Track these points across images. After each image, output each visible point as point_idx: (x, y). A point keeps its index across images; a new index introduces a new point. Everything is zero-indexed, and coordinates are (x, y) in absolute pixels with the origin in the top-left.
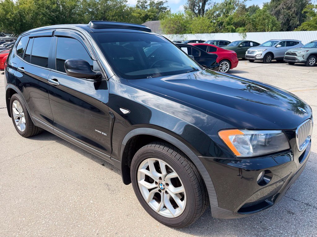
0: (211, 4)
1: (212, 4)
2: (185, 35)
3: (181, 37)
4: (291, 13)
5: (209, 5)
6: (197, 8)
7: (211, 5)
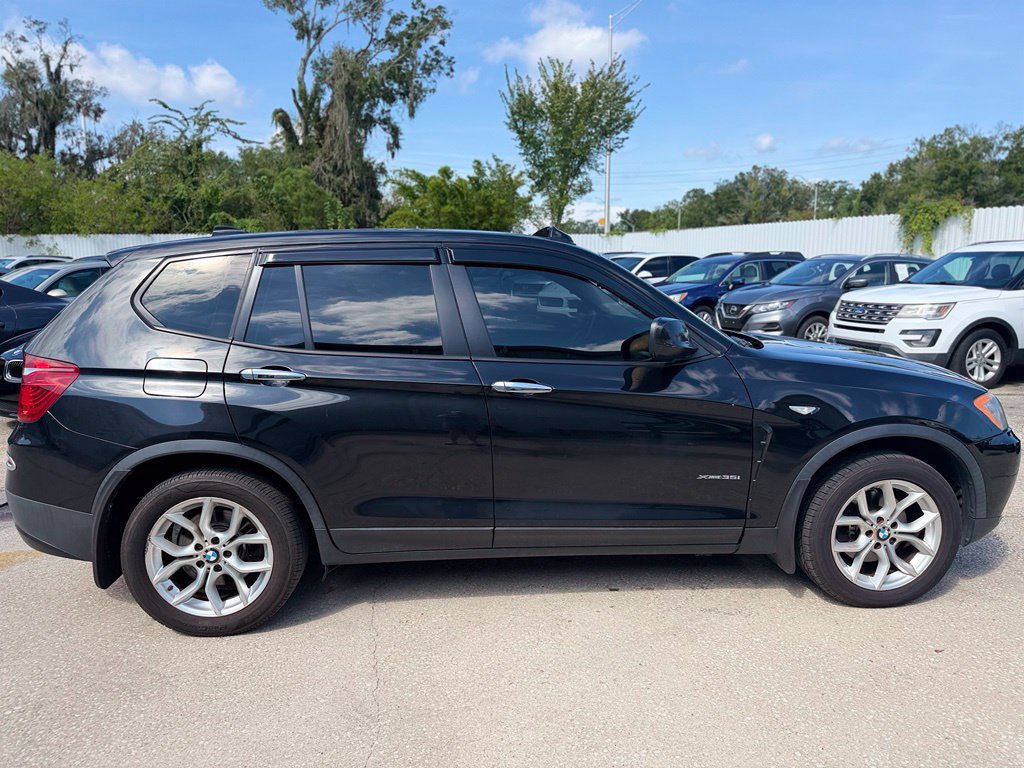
0: (74, 134)
1: (79, 136)
2: (45, 239)
3: (31, 243)
4: (346, 184)
5: (69, 140)
6: (22, 144)
7: (74, 138)
